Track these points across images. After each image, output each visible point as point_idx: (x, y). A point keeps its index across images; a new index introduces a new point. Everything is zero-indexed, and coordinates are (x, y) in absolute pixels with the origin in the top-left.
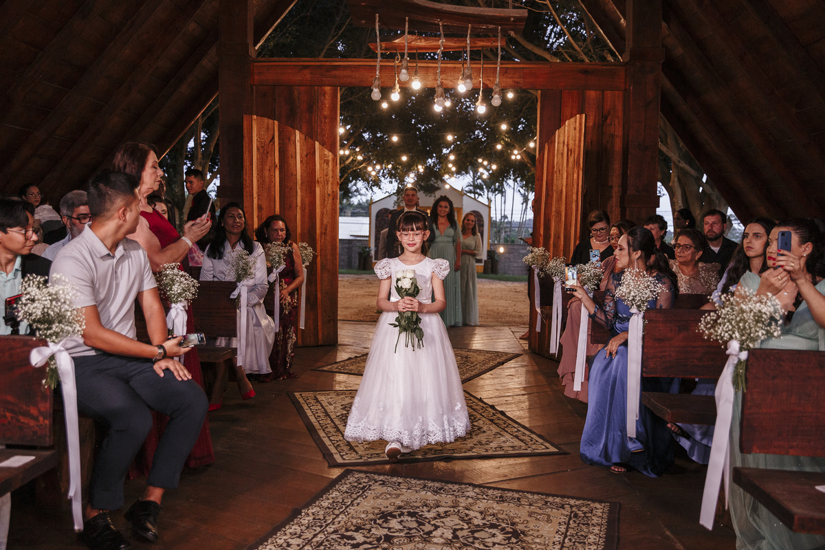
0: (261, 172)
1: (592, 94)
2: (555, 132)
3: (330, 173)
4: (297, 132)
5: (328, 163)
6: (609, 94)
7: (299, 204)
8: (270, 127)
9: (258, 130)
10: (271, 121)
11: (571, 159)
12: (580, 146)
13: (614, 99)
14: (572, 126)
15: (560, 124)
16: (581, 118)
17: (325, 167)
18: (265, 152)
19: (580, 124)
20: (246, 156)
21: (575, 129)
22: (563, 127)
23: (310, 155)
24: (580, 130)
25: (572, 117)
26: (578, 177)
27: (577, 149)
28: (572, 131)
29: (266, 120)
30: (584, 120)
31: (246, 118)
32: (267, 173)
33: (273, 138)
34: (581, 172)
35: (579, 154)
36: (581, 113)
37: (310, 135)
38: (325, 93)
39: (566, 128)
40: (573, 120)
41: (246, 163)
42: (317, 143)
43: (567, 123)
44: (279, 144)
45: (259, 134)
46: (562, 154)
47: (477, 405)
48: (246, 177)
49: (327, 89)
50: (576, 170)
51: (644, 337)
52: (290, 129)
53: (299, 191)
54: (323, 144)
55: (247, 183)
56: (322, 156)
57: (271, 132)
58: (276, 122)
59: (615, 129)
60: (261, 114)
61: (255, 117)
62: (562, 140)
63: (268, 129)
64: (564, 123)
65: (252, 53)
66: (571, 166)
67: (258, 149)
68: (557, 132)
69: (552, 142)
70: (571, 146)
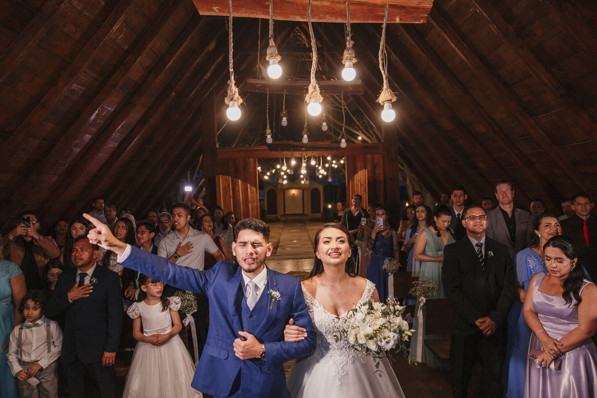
0: (224, 200)
1: (369, 156)
2: (354, 176)
3: (255, 197)
4: (240, 181)
5: (254, 193)
6: (376, 156)
7: (242, 213)
9: (222, 181)
10: (228, 177)
11: (362, 189)
12: (365, 183)
13: (378, 158)
14: (362, 174)
15: (356, 173)
16: (365, 171)
17: (253, 194)
18: (226, 190)
19: (365, 173)
20: (218, 193)
22: (357, 174)
23: (245, 191)
24: (366, 176)
25: (361, 170)
26: (366, 196)
28: (362, 175)
29: (226, 177)
30: (367, 172)
31: (217, 177)
33: (229, 184)
34: (367, 194)
35: (366, 186)
36: (365, 169)
37: (245, 181)
38: (250, 162)
39: (359, 174)
40: (362, 171)
41: (218, 196)
42: (248, 185)
43: (359, 172)
44: (232, 187)
45: (223, 183)
46: (358, 186)
49: (251, 159)
50: (365, 193)
51: (394, 284)
52: (237, 180)
53: (241, 206)
54: (251, 185)
56: (251, 190)
57: (228, 182)
58: (230, 177)
59: (380, 171)
60: (223, 174)
61: (221, 176)
62: (357, 179)
63: (227, 180)
64: (358, 172)
65: (217, 146)
66: (362, 191)
67: (223, 190)
68: (355, 176)
69: (353, 180)
70: (362, 183)
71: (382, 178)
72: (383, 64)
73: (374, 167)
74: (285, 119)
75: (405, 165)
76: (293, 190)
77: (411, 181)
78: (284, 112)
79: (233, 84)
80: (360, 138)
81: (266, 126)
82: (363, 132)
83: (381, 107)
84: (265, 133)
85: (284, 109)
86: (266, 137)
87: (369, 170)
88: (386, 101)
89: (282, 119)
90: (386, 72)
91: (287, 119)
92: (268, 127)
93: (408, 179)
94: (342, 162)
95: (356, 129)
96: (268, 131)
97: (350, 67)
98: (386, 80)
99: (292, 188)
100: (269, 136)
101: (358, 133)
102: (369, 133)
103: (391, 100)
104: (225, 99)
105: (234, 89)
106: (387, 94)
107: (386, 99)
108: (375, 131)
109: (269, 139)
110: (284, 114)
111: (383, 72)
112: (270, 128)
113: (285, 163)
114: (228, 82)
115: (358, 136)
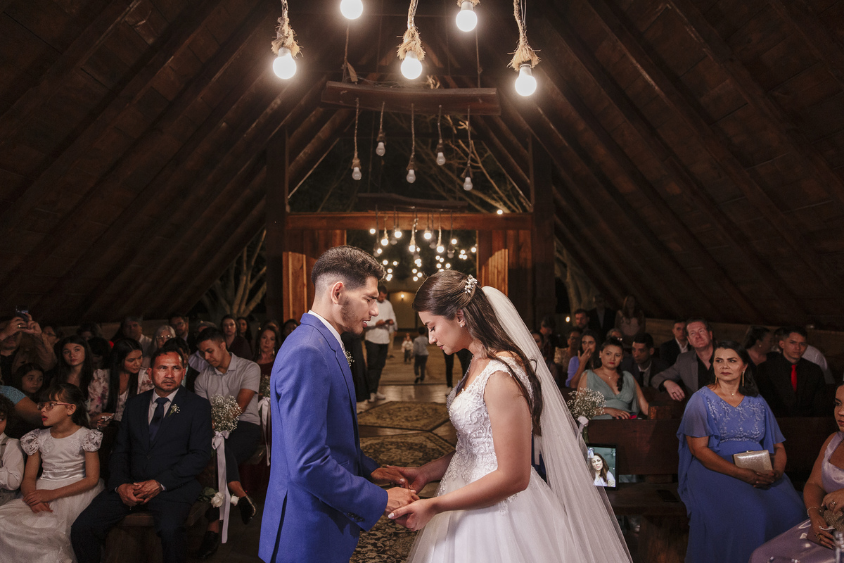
0: (295, 289)
1: (511, 233)
2: (488, 259)
6: (522, 232)
8: (301, 259)
9: (292, 261)
10: (301, 255)
11: (500, 278)
12: (505, 269)
13: (525, 235)
14: (500, 256)
15: (491, 254)
16: (505, 252)
18: (297, 276)
19: (505, 255)
20: (284, 279)
21: (502, 258)
22: (493, 257)
24: (505, 259)
25: (499, 249)
26: (505, 289)
27: (503, 271)
28: (500, 260)
29: (297, 255)
30: (507, 253)
31: (284, 254)
32: (298, 290)
33: (303, 266)
34: (506, 287)
36: (505, 248)
38: (335, 235)
39: (496, 257)
40: (500, 252)
41: (285, 284)
43: (496, 254)
44: (307, 270)
45: (293, 264)
46: (494, 274)
47: (445, 445)
48: (285, 293)
49: (338, 232)
50: (503, 284)
55: (285, 297)
57: (301, 262)
58: (304, 256)
59: (527, 255)
60: (294, 251)
61: (290, 253)
62: (493, 264)
63: (299, 260)
64: (494, 253)
65: (288, 209)
66: (500, 281)
67: (293, 274)
68: (490, 259)
69: (487, 266)
70: (499, 269)
71: (529, 265)
72: (520, 11)
73: (518, 249)
74: (381, 145)
75: (565, 252)
76: (402, 292)
77: (573, 278)
78: (380, 135)
79: (287, 23)
80: (500, 212)
81: (354, 155)
82: (505, 204)
83: (514, 73)
84: (352, 163)
85: (381, 131)
86: (353, 170)
87: (511, 249)
88: (523, 63)
89: (377, 145)
90: (524, 22)
91: (385, 146)
92: (356, 155)
93: (568, 274)
94: (474, 250)
95: (493, 199)
96: (356, 161)
97: (469, 8)
98: (524, 32)
99: (399, 291)
100: (357, 169)
101: (497, 205)
102: (513, 203)
103: (529, 62)
104: (273, 43)
105: (286, 29)
106: (524, 52)
107: (523, 60)
108: (522, 200)
109: (357, 173)
110: (381, 137)
111: (518, 21)
112: (359, 157)
113: (386, 235)
114: (279, 20)
115: (497, 208)
